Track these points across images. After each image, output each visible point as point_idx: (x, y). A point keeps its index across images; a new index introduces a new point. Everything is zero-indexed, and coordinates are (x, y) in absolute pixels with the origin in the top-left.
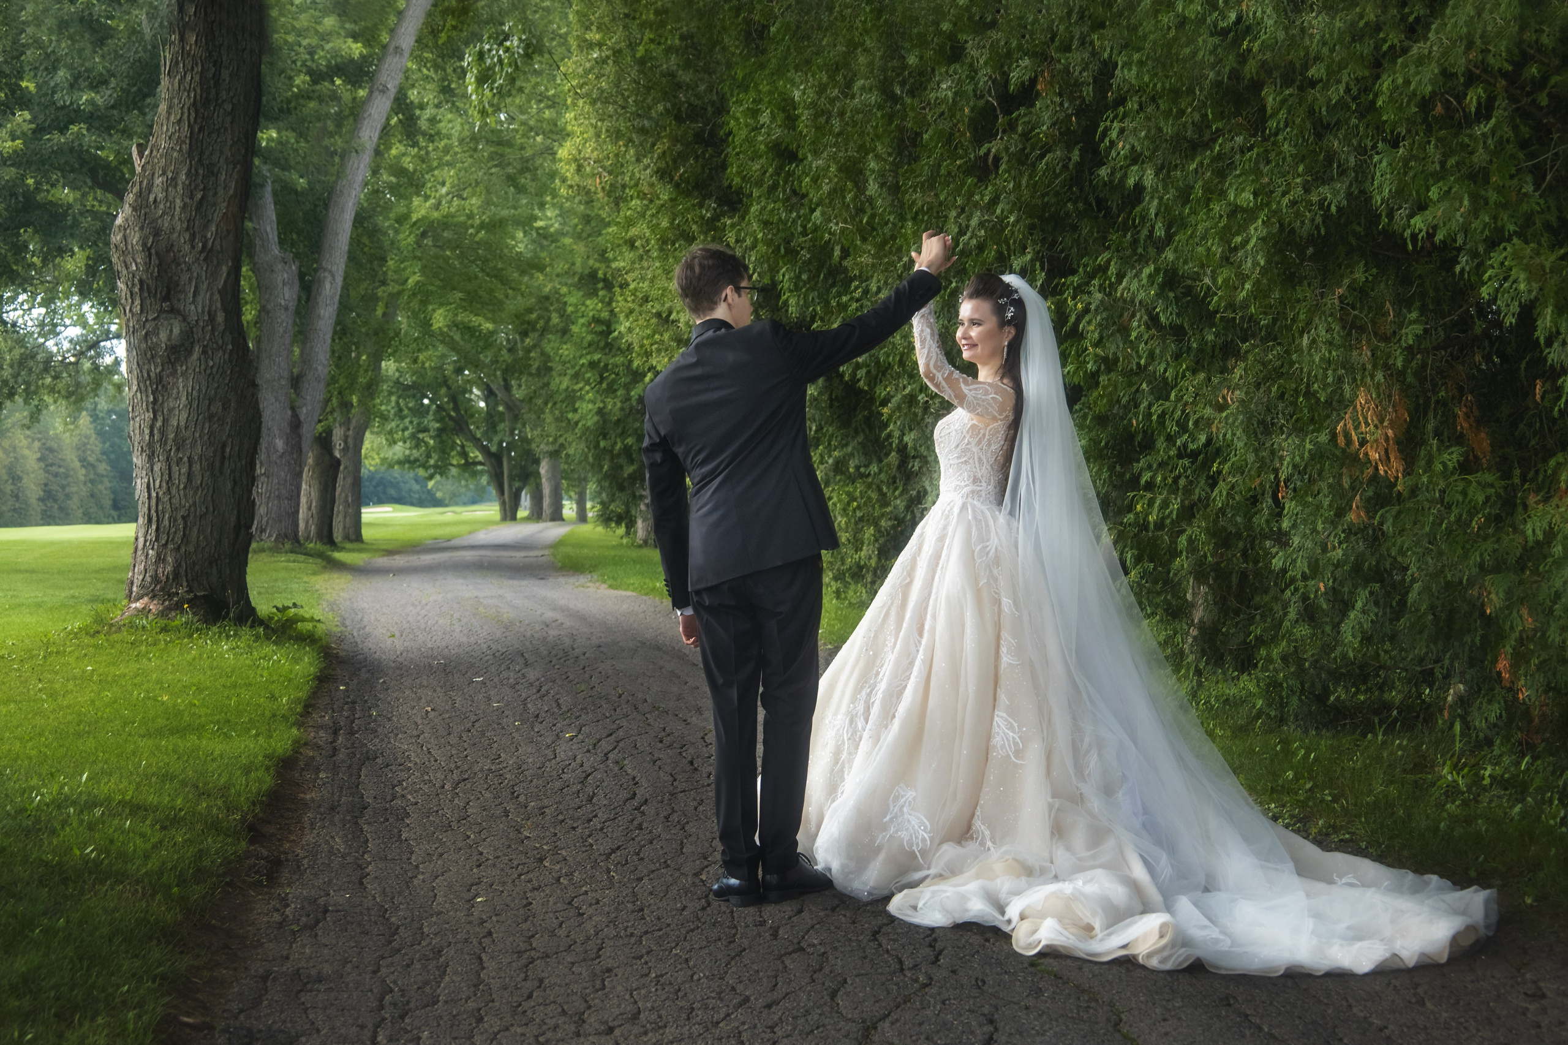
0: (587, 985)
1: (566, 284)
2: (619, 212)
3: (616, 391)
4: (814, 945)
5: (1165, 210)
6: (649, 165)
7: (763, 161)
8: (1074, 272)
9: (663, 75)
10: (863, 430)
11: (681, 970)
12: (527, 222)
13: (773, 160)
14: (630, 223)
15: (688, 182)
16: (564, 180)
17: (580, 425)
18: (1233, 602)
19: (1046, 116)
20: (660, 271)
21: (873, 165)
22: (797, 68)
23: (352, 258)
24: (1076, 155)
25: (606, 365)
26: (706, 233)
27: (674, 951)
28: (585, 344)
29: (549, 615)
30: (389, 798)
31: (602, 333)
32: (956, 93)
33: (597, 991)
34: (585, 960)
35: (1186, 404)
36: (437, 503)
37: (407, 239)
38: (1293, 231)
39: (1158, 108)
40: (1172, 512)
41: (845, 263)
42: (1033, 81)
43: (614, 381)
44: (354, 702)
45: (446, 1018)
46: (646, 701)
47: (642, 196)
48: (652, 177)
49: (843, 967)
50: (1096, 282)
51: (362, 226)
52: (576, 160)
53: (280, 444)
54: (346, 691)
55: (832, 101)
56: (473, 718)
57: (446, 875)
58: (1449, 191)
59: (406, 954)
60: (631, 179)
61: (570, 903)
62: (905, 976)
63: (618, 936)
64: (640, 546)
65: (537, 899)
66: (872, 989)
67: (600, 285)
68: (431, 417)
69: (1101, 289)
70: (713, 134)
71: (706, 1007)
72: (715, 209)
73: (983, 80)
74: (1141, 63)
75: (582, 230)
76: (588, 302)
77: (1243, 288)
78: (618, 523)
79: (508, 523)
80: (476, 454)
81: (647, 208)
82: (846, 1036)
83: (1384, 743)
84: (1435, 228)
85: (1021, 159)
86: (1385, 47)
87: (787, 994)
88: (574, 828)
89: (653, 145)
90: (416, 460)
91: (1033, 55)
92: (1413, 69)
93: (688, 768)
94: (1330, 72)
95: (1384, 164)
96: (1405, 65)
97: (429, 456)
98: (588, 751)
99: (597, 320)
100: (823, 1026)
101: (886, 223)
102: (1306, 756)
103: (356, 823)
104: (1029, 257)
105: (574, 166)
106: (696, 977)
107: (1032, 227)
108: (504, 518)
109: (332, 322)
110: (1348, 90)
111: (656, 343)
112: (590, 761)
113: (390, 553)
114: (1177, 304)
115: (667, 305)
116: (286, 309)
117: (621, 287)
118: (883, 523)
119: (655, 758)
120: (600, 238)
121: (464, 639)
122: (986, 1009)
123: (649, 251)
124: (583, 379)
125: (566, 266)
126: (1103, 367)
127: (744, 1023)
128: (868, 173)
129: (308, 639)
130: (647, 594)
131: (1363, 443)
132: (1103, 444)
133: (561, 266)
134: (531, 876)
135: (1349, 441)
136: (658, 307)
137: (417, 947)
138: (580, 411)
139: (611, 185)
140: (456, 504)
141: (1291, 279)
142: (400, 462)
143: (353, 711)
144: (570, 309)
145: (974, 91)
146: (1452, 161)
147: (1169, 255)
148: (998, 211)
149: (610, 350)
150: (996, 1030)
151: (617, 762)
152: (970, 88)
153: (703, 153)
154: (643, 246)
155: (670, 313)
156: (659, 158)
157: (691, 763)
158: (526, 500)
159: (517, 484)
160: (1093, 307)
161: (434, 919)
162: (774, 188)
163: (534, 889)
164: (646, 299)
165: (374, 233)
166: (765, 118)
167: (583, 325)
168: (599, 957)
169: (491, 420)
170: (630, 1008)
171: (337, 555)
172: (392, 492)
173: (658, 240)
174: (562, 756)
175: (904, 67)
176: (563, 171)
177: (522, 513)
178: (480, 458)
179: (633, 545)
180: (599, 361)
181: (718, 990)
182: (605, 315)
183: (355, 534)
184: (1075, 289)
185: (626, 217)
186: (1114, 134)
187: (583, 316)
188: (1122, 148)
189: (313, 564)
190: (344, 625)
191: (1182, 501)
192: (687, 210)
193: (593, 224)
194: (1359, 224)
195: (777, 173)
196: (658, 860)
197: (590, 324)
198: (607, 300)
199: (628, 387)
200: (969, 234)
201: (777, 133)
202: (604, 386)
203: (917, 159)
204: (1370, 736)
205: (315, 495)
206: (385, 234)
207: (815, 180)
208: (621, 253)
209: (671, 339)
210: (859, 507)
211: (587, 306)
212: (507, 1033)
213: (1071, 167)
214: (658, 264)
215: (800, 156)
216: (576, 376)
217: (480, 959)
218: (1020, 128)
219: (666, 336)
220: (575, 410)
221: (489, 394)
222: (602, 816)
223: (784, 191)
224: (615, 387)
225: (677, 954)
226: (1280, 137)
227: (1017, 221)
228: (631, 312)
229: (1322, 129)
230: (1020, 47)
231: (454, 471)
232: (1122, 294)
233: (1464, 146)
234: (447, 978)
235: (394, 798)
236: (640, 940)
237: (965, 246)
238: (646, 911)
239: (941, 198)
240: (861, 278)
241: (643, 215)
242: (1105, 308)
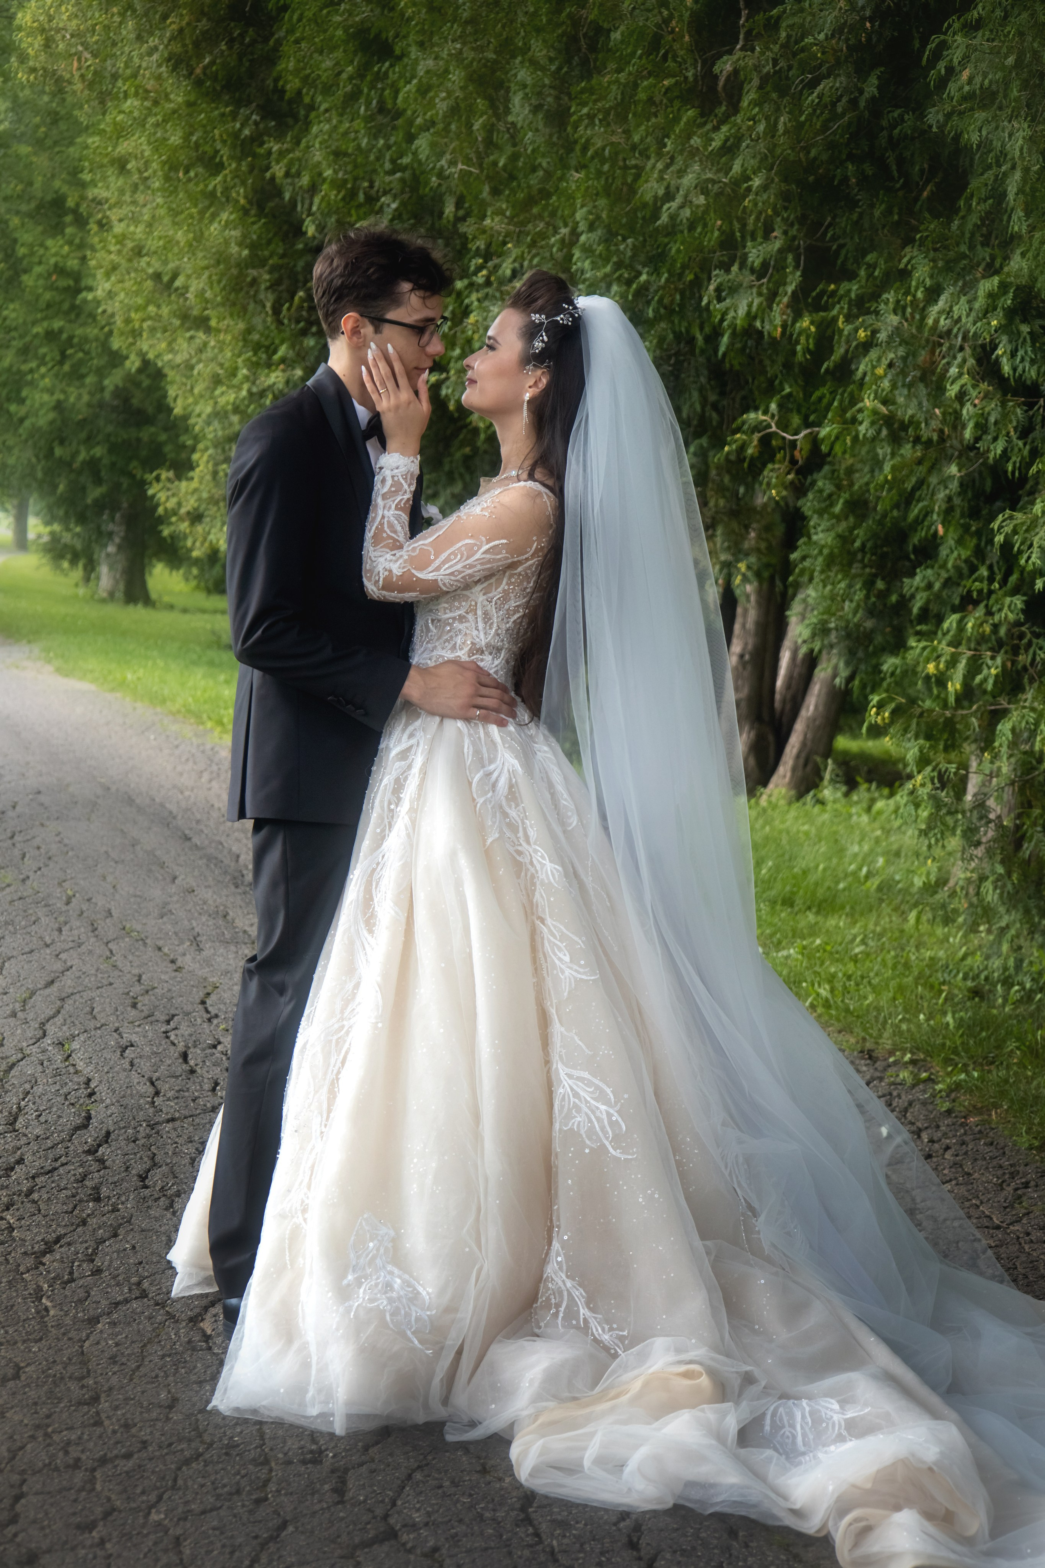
1: (18, 213)
2: (104, 114)
3: (82, 377)
4: (413, 1527)
5: (1029, 189)
6: (156, 48)
7: (339, 54)
8: (851, 276)
10: (461, 476)
13: (355, 53)
14: (120, 132)
15: (215, 78)
16: (23, 58)
17: (27, 423)
20: (162, 212)
21: (523, 74)
24: (871, 87)
25: (71, 338)
26: (239, 160)
27: (154, 1517)
28: (42, 304)
31: (67, 289)
39: (1034, 17)
40: (985, 680)
41: (463, 228)
43: (81, 362)
46: (109, 914)
47: (142, 93)
48: (159, 66)
50: (890, 296)
52: (43, 30)
60: (127, 66)
63: (52, 1467)
64: (103, 601)
67: (68, 219)
69: (899, 308)
70: (258, 6)
72: (256, 123)
75: (46, 135)
76: (49, 243)
78: (74, 562)
81: (149, 112)
85: (781, 86)
89: (165, 17)
93: (180, 1068)
98: (14, 1015)
99: (60, 270)
101: (534, 169)
104: (778, 245)
105: (39, 41)
111: (150, 318)
114: (1033, 345)
115: (171, 266)
117: (101, 225)
119: (124, 1042)
120: (71, 150)
123: (147, 178)
124: (36, 356)
125: (19, 187)
126: (884, 432)
128: (513, 87)
130: (112, 690)
132: (857, 544)
136: (156, 265)
138: (28, 402)
139: (95, 73)
144: (21, 251)
148: (737, 168)
149: (78, 316)
151: (61, 1044)
153: (242, 36)
154: (140, 172)
155: (175, 276)
156: (172, 38)
157: (185, 1056)
160: (882, 336)
162: (353, 97)
164: (138, 252)
167: (40, 276)
173: (164, 163)
176: (24, 45)
179: (92, 598)
180: (61, 331)
182: (73, 263)
184: (851, 303)
185: (115, 124)
186: (956, 56)
187: (40, 263)
188: (968, 80)
191: (1004, 665)
192: (213, 121)
193: (63, 126)
195: (361, 74)
196: (127, 1279)
197: (50, 275)
198: (77, 241)
199: (101, 373)
200: (679, 200)
201: (364, 12)
202: (66, 368)
203: (598, 72)
207: (424, 90)
208: (104, 178)
209: (174, 314)
211: (47, 248)
213: (862, 104)
214: (160, 200)
215: (398, 52)
216: (25, 352)
218: (783, 34)
219: (165, 311)
220: (22, 401)
222: (34, 1162)
223: (368, 104)
224: (83, 370)
225: (159, 1524)
227: (765, 187)
228: (114, 268)
232: (936, 321)
236: (92, 1481)
237: (673, 217)
238: (104, 1405)
239: (636, 138)
240: (487, 256)
241: (142, 124)
242: (904, 342)
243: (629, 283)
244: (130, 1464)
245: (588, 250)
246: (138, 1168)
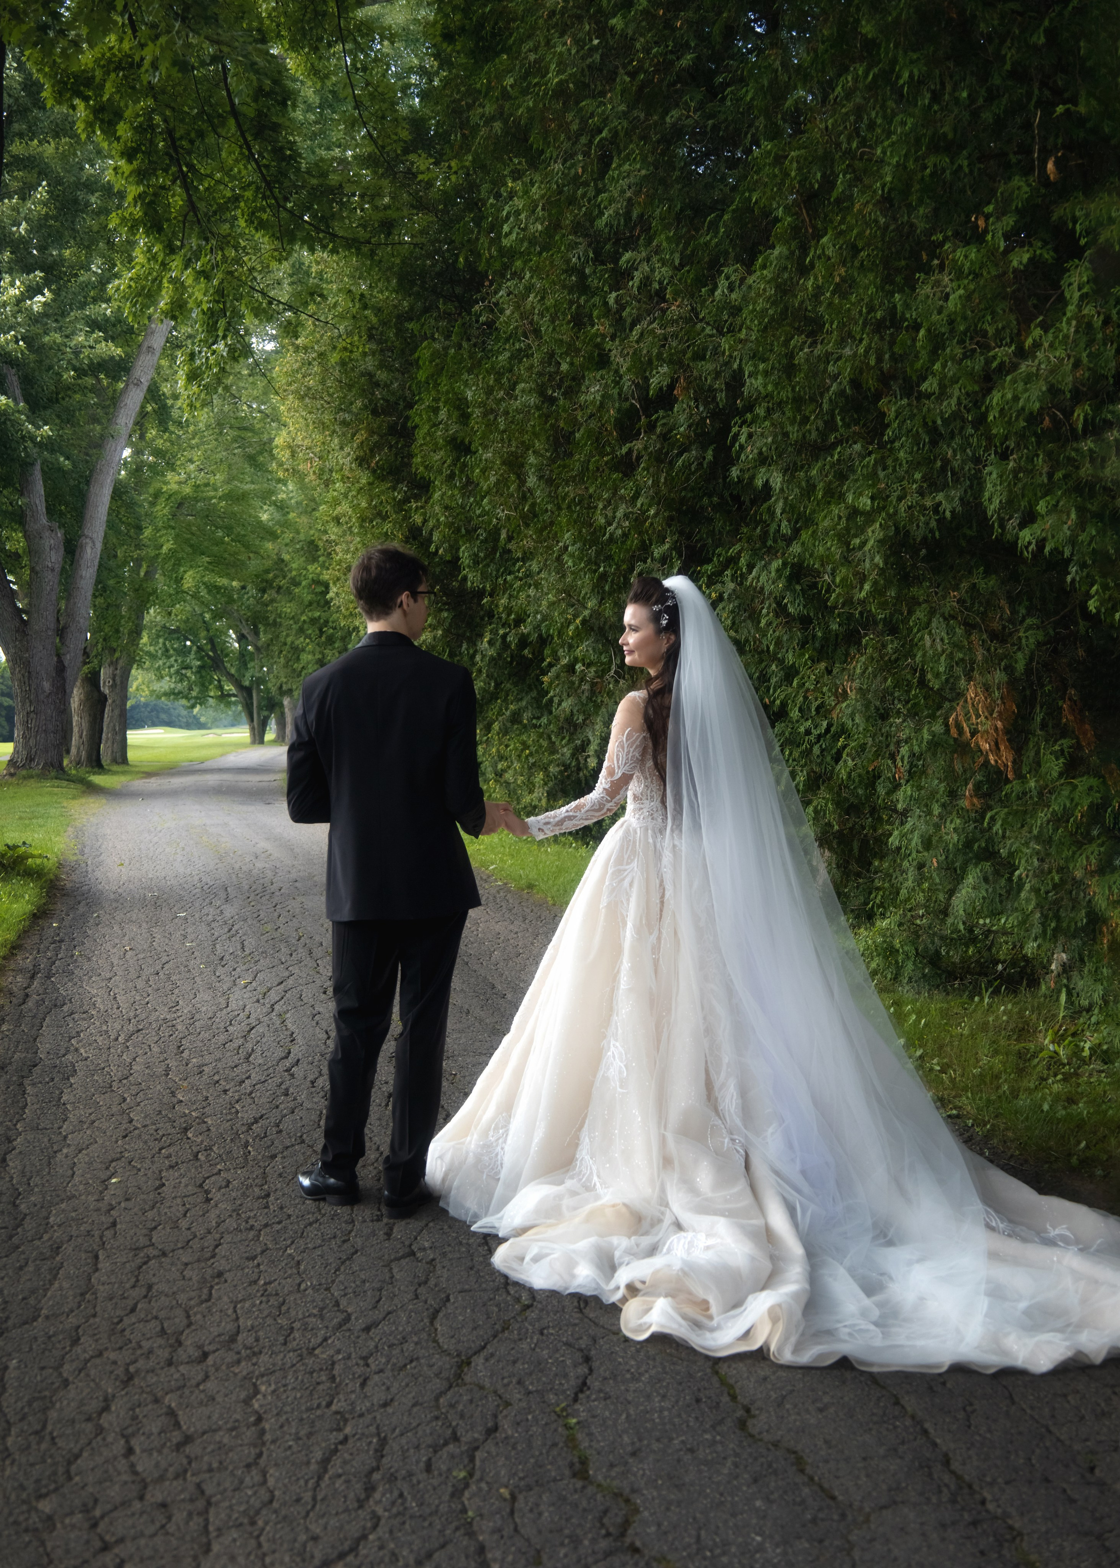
0: (193, 1294)
2: (327, 493)
3: (333, 643)
4: (424, 1249)
5: (790, 509)
6: (350, 453)
7: (442, 452)
8: (709, 561)
9: (362, 374)
10: (531, 692)
11: (290, 1276)
12: (266, 495)
13: (450, 452)
14: (336, 502)
15: (383, 469)
16: (280, 464)
18: (854, 867)
19: (682, 418)
21: (532, 459)
22: (470, 371)
23: (111, 525)
24: (709, 455)
25: (325, 621)
26: (397, 513)
27: (289, 1251)
28: (307, 603)
29: (263, 844)
30: (62, 1052)
31: (321, 593)
32: (603, 396)
33: (202, 1302)
34: (199, 1261)
35: (808, 690)
36: (201, 726)
37: (162, 510)
38: (907, 533)
39: (784, 413)
41: (510, 546)
42: (671, 387)
44: (61, 941)
45: (40, 1340)
46: (320, 945)
47: (345, 479)
48: (352, 463)
49: (448, 1280)
50: (728, 572)
51: (121, 498)
52: (290, 447)
53: (47, 685)
54: (59, 928)
55: (499, 401)
56: (165, 959)
57: (91, 1148)
58: (1056, 505)
59: (23, 1253)
60: (336, 464)
61: (201, 1186)
62: (508, 1293)
63: (238, 1230)
65: (170, 1177)
66: (473, 1311)
68: (192, 656)
69: (733, 578)
70: (404, 425)
71: (305, 1328)
72: (405, 493)
73: (627, 383)
74: (766, 373)
76: (309, 567)
77: (861, 588)
79: (256, 746)
80: (229, 687)
81: (349, 490)
82: (437, 1375)
83: (990, 1006)
84: (1044, 540)
85: (659, 458)
86: (994, 365)
87: (389, 1313)
88: (225, 1091)
89: (354, 435)
90: (180, 693)
91: (671, 362)
92: (1020, 386)
94: (942, 387)
95: (994, 476)
96: (1014, 381)
97: (191, 689)
98: (258, 1001)
99: (316, 582)
100: (417, 1359)
101: (544, 511)
102: (918, 1021)
103: (21, 1084)
104: (667, 546)
105: (288, 452)
106: (303, 1286)
107: (671, 518)
108: (253, 742)
109: (93, 581)
110: (959, 403)
112: (258, 1011)
113: (149, 775)
114: (803, 597)
116: (53, 570)
118: (551, 769)
121: (181, 870)
122: (583, 1343)
123: (351, 527)
127: (338, 1352)
128: (528, 467)
129: (35, 874)
131: (974, 733)
133: (288, 536)
134: (171, 1150)
135: (961, 731)
137: (37, 1243)
139: (320, 469)
140: (218, 727)
141: (906, 579)
142: (166, 694)
143: (57, 951)
144: (293, 573)
145: (620, 394)
146: (1059, 475)
147: (796, 548)
148: (639, 505)
150: (591, 1370)
151: (281, 1015)
152: (616, 391)
153: (396, 443)
154: (346, 523)
156: (358, 447)
158: (273, 725)
159: (266, 713)
160: (726, 596)
161: (63, 1206)
162: (451, 477)
163: (171, 1167)
165: (131, 505)
166: (443, 414)
167: (305, 586)
168: (213, 1256)
169: (243, 657)
170: (230, 1327)
171: (98, 779)
172: (163, 716)
173: (359, 518)
174: (233, 1005)
175: (557, 372)
176: (279, 456)
177: (270, 736)
178: (234, 691)
181: (321, 1304)
182: (324, 577)
183: (121, 758)
184: (709, 577)
185: (333, 497)
186: (743, 439)
187: (305, 579)
188: (750, 453)
189: (74, 789)
190: (82, 853)
192: (382, 492)
194: (970, 528)
195: (454, 464)
197: (310, 586)
201: (453, 429)
203: (571, 455)
204: (977, 999)
205: (85, 725)
206: (141, 506)
207: (484, 471)
208: (329, 528)
210: (531, 754)
211: (308, 570)
212: (98, 1361)
213: (705, 465)
215: (472, 450)
217: (96, 1257)
218: (658, 430)
220: (299, 661)
221: (241, 638)
222: (255, 1077)
225: (290, 1255)
226: (897, 444)
227: (656, 514)
229: (936, 436)
230: (659, 356)
231: (211, 701)
232: (752, 583)
233: (1069, 459)
234: (56, 1285)
235: (67, 1052)
236: (259, 1236)
237: (611, 535)
238: (272, 1198)
239: (591, 491)
240: (524, 559)
241: (346, 496)
242: (738, 597)
243: (595, 571)
244: (279, 1227)
245: (572, 556)
246: (311, 1077)
